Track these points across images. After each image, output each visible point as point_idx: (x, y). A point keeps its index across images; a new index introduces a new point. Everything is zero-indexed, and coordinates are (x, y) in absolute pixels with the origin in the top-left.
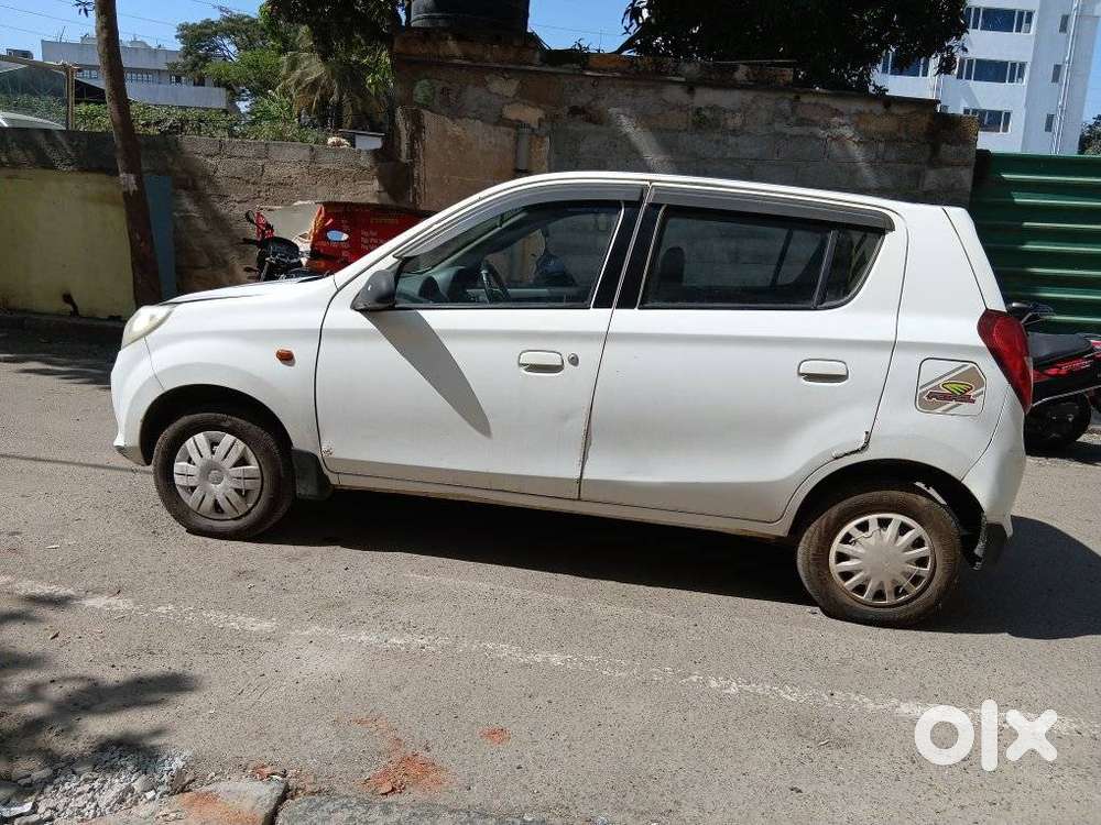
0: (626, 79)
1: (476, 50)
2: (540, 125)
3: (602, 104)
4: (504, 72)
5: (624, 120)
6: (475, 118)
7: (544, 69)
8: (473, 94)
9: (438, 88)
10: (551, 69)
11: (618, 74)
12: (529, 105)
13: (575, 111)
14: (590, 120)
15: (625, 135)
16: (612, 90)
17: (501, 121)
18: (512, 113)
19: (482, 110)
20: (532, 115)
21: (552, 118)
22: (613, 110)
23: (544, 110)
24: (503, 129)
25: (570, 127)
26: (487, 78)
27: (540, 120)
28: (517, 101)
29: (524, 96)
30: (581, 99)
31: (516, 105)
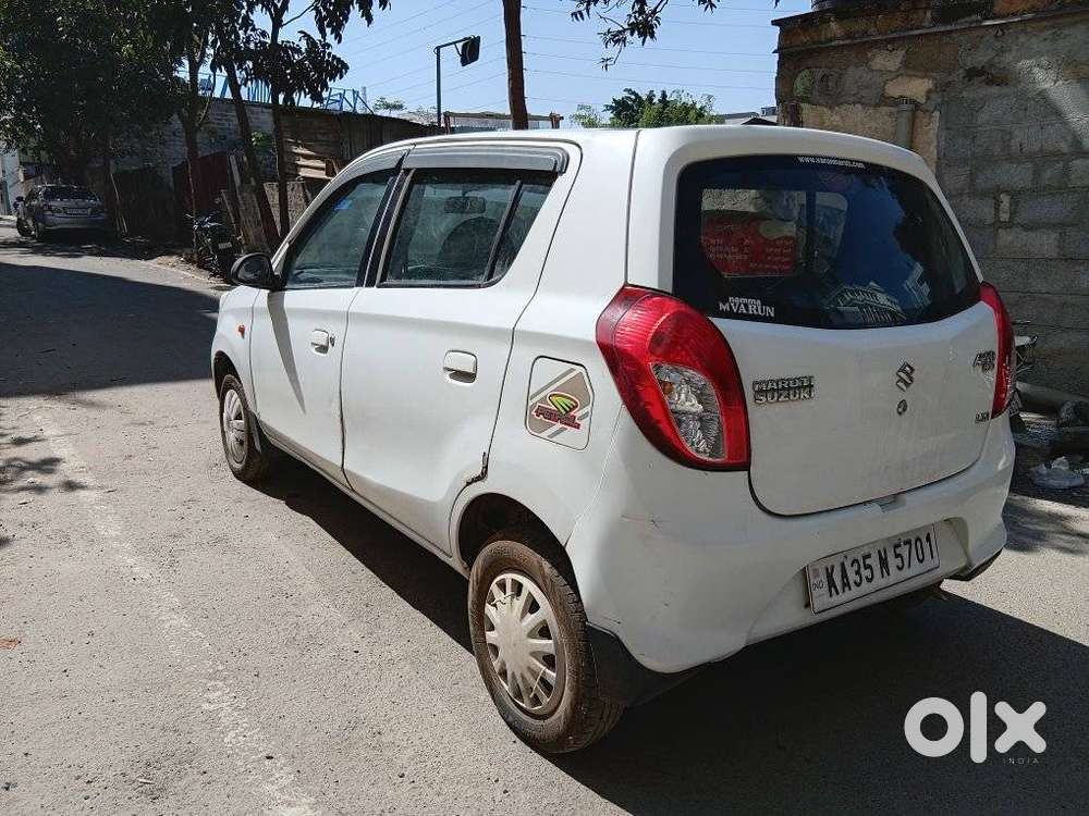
0: (1042, 19)
1: (860, 25)
2: (928, 98)
3: (1009, 57)
4: (887, 44)
5: (1039, 74)
6: (854, 103)
7: (935, 30)
8: (854, 75)
9: (819, 77)
10: (943, 29)
11: (1029, 16)
12: (916, 76)
13: (972, 74)
14: (992, 82)
15: (1040, 93)
16: (1022, 39)
17: (883, 100)
18: (894, 90)
19: (863, 93)
20: (917, 88)
21: (942, 88)
22: (1025, 63)
23: (935, 79)
24: (885, 109)
25: (965, 94)
26: (870, 55)
27: (929, 92)
28: (901, 74)
29: (911, 67)
30: (980, 58)
31: (900, 78)
